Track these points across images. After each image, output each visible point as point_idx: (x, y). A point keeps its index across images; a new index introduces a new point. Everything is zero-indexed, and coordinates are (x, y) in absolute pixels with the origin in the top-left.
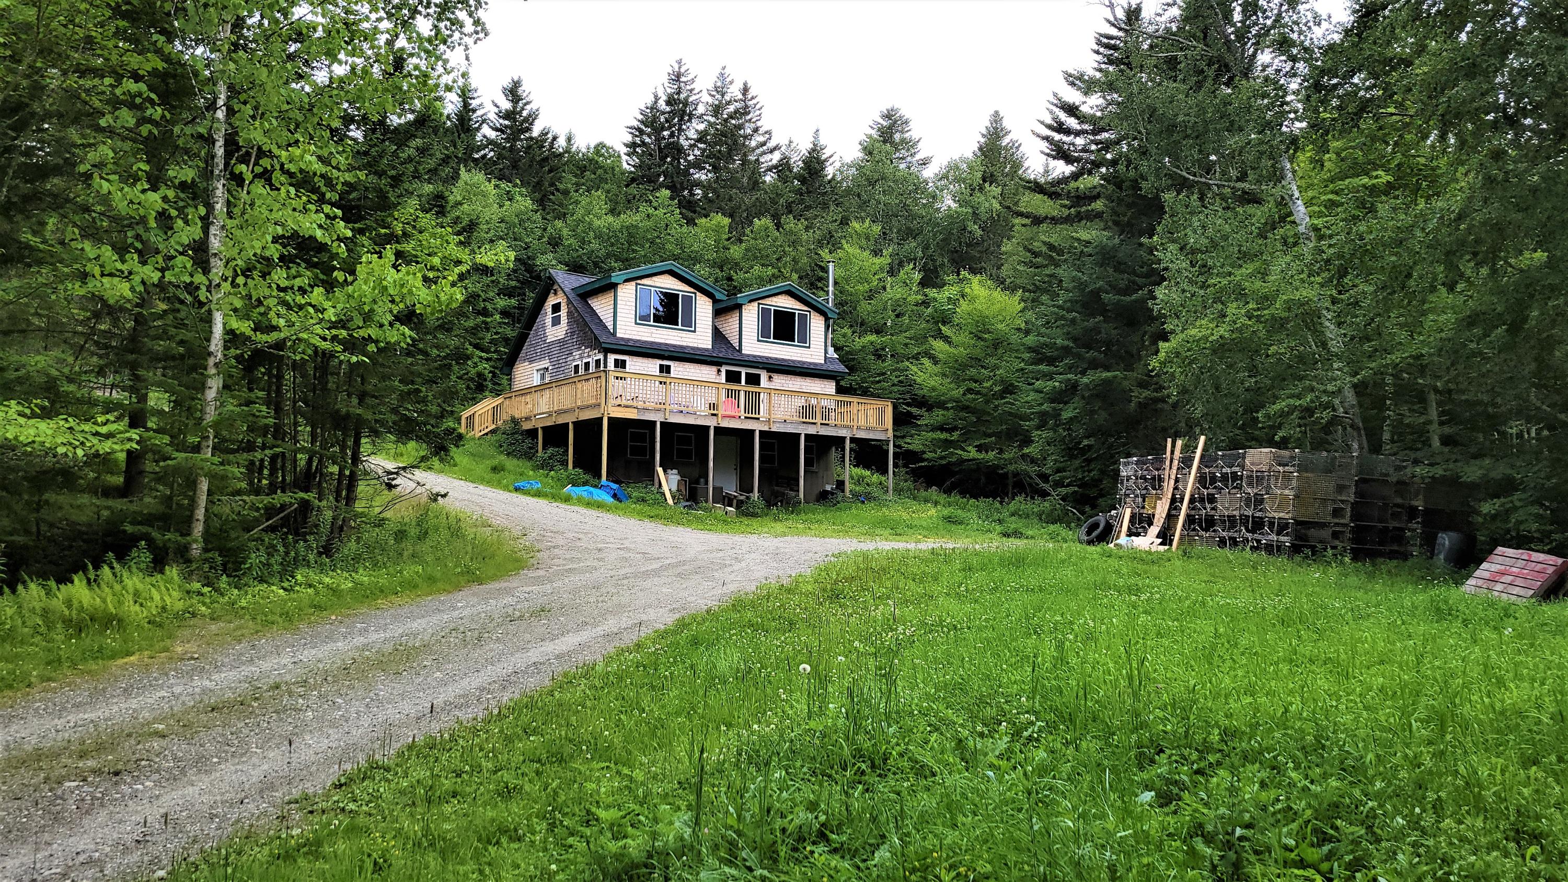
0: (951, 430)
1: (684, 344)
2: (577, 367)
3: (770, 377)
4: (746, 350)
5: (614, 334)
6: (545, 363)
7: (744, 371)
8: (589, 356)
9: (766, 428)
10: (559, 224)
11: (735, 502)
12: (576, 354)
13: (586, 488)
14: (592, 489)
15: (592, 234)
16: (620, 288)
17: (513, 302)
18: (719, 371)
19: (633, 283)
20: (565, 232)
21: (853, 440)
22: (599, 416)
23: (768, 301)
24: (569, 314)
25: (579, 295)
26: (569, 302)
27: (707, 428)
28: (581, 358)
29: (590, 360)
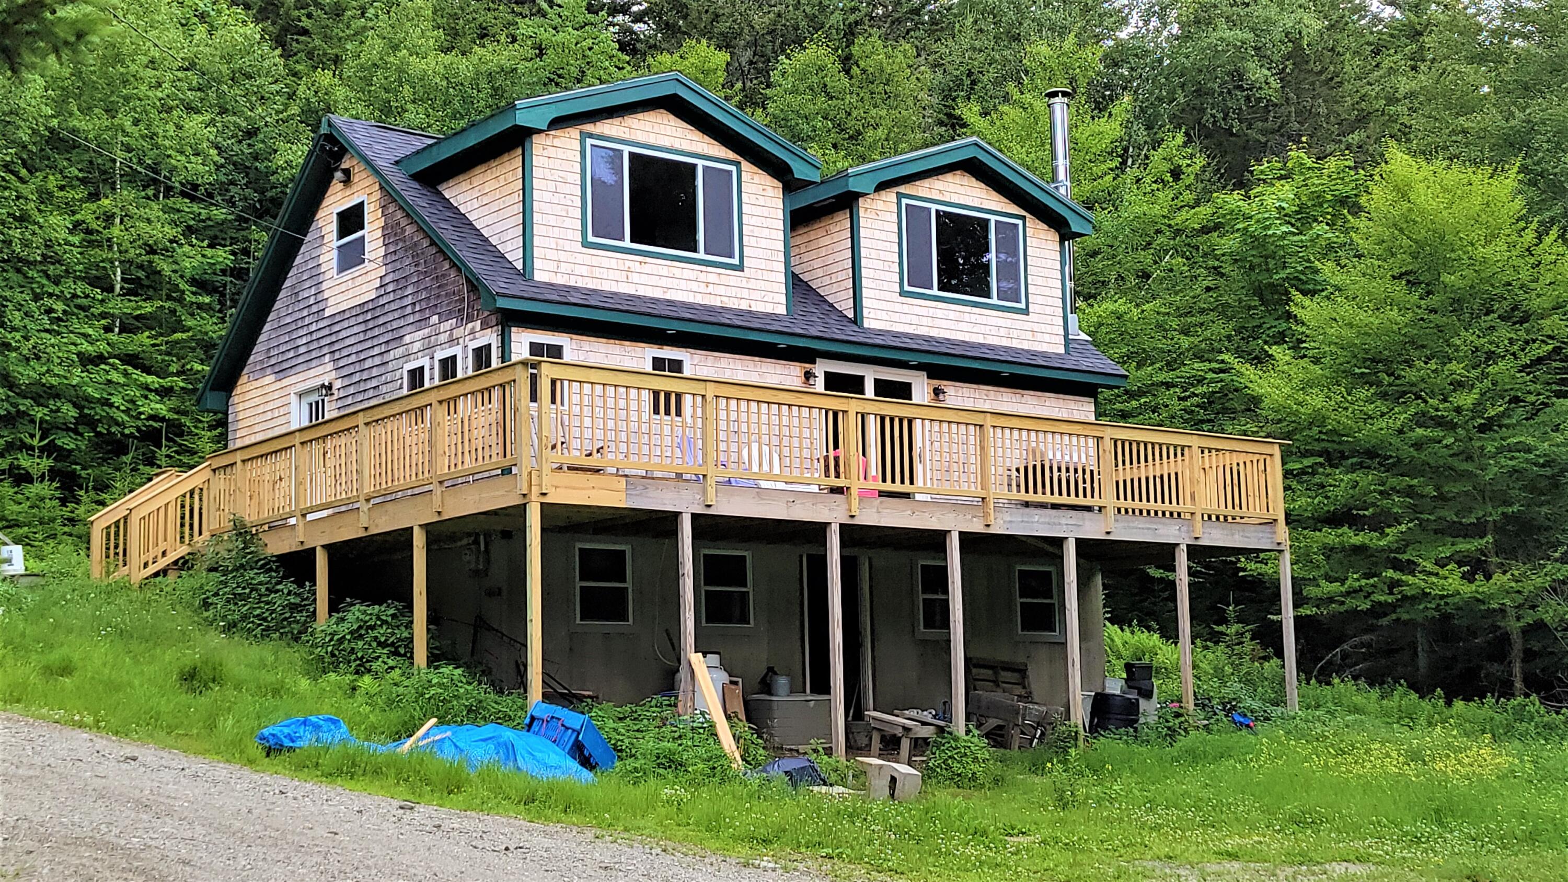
0: (1378, 524)
1: (716, 302)
2: (416, 376)
3: (937, 392)
4: (875, 319)
5: (526, 273)
6: (324, 373)
7: (870, 375)
8: (452, 341)
9: (976, 527)
10: (325, 78)
11: (905, 744)
12: (414, 339)
13: (489, 730)
14: (508, 734)
15: (407, 91)
16: (538, 141)
17: (222, 256)
18: (808, 375)
19: (573, 133)
20: (341, 93)
21: (1195, 552)
22: (514, 500)
23: (923, 188)
24: (390, 233)
25: (416, 177)
26: (389, 194)
27: (818, 531)
28: (429, 349)
29: (457, 350)
